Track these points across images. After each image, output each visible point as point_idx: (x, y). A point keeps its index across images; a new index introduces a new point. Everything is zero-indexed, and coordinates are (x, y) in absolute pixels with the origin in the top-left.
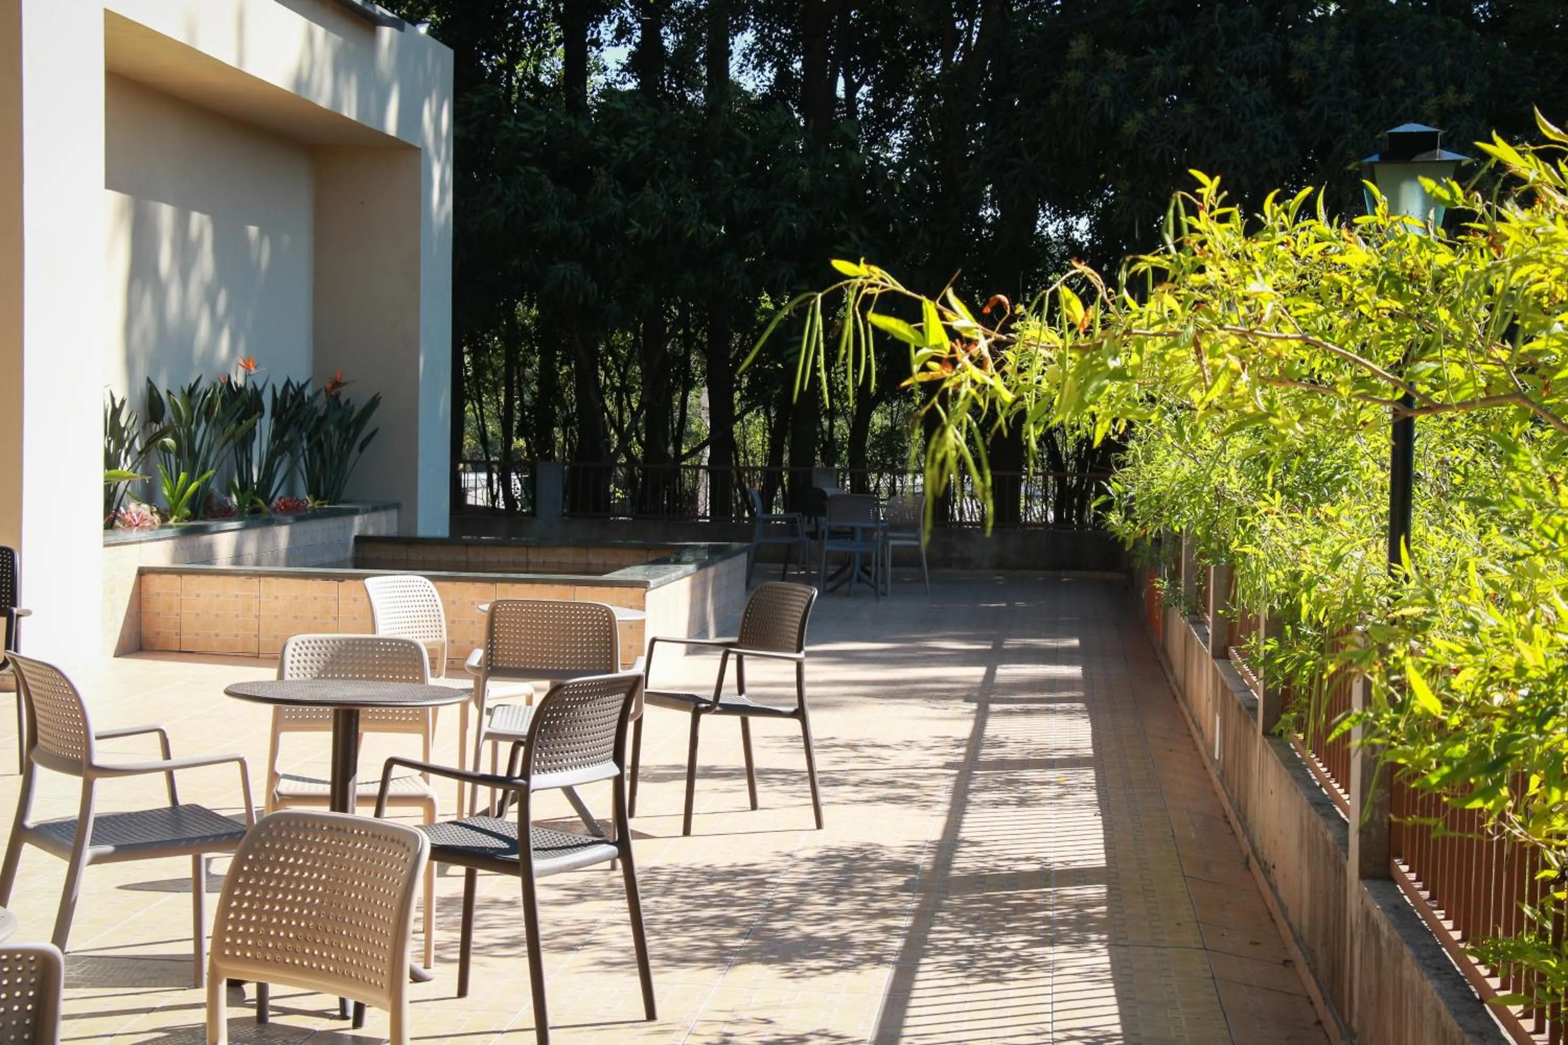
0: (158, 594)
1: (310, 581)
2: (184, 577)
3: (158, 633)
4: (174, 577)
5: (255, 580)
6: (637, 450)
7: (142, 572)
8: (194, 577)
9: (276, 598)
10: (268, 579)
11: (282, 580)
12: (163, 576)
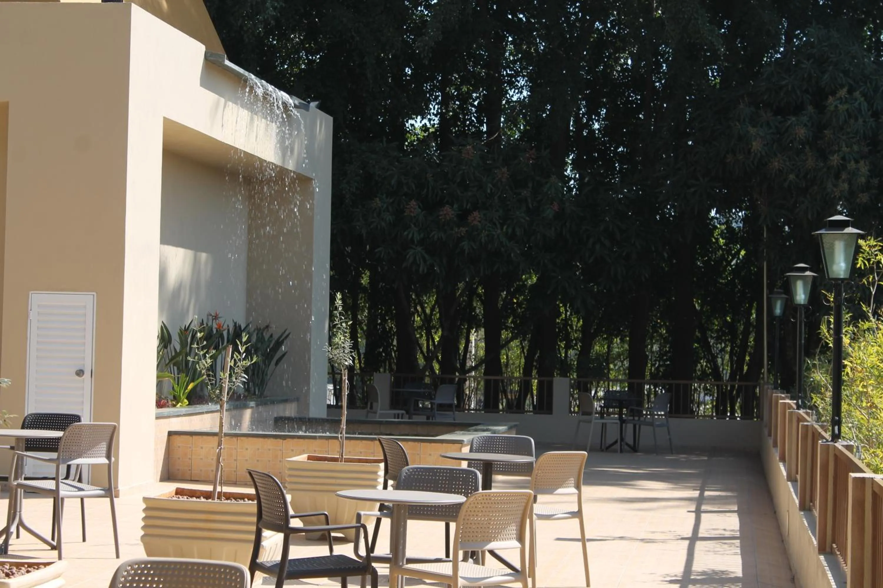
0: (179, 447)
1: (266, 439)
2: (194, 437)
3: (178, 470)
4: (188, 437)
5: (235, 439)
6: (436, 366)
7: (170, 434)
8: (200, 437)
9: (247, 449)
10: (242, 438)
11: (250, 439)
12: (182, 436)
